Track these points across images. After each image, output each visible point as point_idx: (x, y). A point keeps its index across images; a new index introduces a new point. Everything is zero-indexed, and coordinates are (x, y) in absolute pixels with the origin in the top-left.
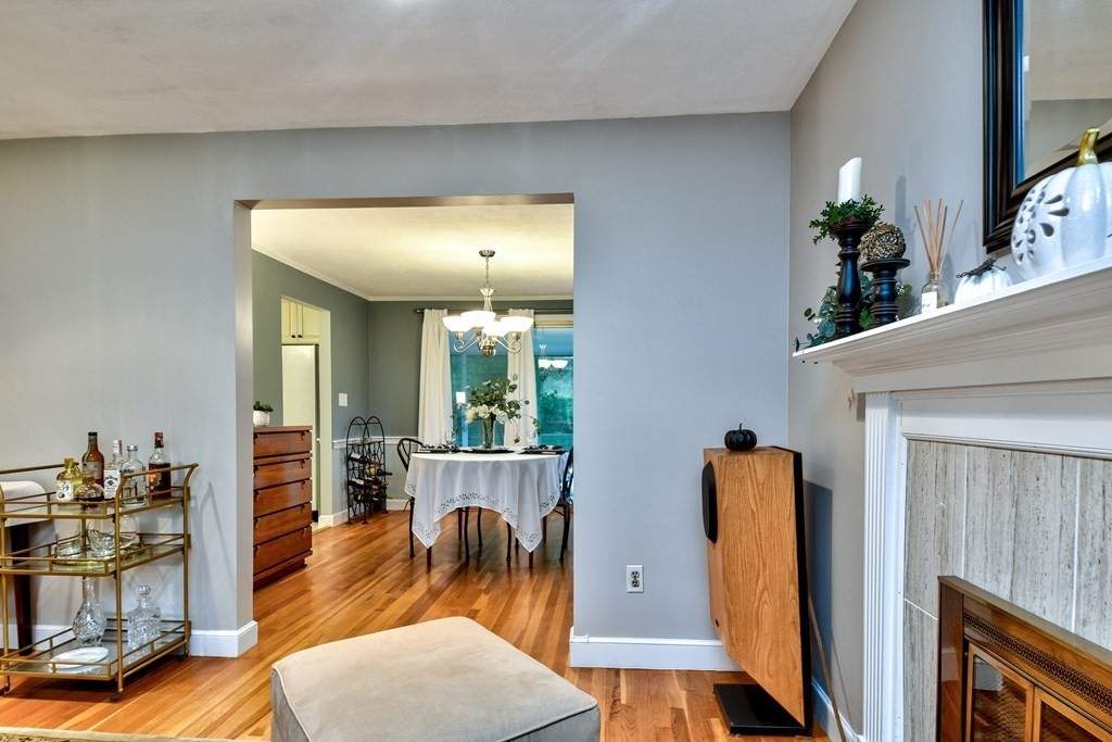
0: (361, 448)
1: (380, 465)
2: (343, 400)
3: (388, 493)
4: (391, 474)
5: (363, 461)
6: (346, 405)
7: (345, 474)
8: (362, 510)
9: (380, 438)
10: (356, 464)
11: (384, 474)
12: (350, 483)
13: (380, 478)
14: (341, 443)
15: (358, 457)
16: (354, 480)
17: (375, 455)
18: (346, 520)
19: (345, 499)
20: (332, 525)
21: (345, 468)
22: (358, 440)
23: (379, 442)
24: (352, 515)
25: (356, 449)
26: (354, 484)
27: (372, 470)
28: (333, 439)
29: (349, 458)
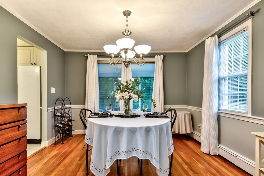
0: (61, 111)
1: (70, 117)
2: (53, 90)
3: (73, 128)
4: (74, 121)
5: (62, 116)
6: (54, 92)
7: (54, 122)
8: (62, 137)
9: (69, 106)
10: (59, 118)
11: (71, 121)
12: (56, 126)
13: (69, 123)
14: (52, 109)
15: (60, 115)
16: (57, 124)
17: (67, 113)
18: (54, 142)
19: (54, 133)
20: (47, 146)
21: (54, 119)
22: (60, 107)
23: (69, 108)
24: (57, 140)
25: (59, 111)
26: (58, 126)
27: (66, 120)
28: (48, 107)
29: (55, 116)
